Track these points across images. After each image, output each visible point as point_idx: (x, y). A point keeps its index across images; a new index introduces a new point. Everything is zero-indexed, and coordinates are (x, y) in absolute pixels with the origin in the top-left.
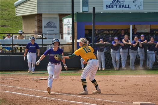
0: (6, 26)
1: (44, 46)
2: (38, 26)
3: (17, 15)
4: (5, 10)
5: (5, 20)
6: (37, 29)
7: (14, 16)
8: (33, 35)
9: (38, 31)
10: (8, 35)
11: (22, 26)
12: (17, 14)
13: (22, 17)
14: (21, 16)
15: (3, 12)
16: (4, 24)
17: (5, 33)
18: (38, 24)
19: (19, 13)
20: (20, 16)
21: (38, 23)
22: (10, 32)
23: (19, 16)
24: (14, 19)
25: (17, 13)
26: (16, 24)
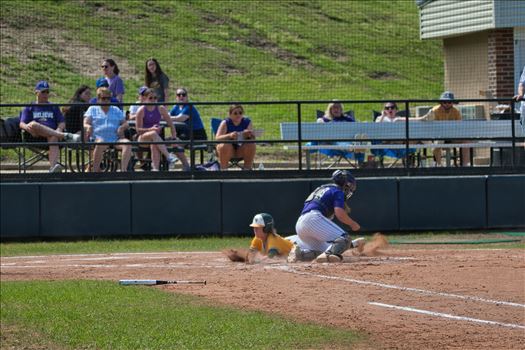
0: (387, 76)
1: (517, 144)
2: (497, 74)
3: (425, 36)
4: (385, 18)
5: (385, 55)
6: (495, 85)
7: (415, 40)
8: (481, 104)
9: (497, 91)
10: (388, 105)
11: (442, 74)
12: (427, 32)
13: (442, 44)
14: (440, 37)
15: (378, 24)
16: (379, 69)
17: (383, 99)
18: (497, 65)
19: (432, 28)
20: (437, 38)
22: (400, 95)
23: (434, 38)
24: (417, 50)
25: (424, 29)
26: (424, 66)
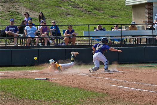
0: (115, 17)
1: (154, 37)
5: (114, 11)
7: (124, 6)
8: (143, 25)
16: (113, 15)
18: (148, 14)
20: (130, 5)
21: (148, 12)
24: (124, 9)
